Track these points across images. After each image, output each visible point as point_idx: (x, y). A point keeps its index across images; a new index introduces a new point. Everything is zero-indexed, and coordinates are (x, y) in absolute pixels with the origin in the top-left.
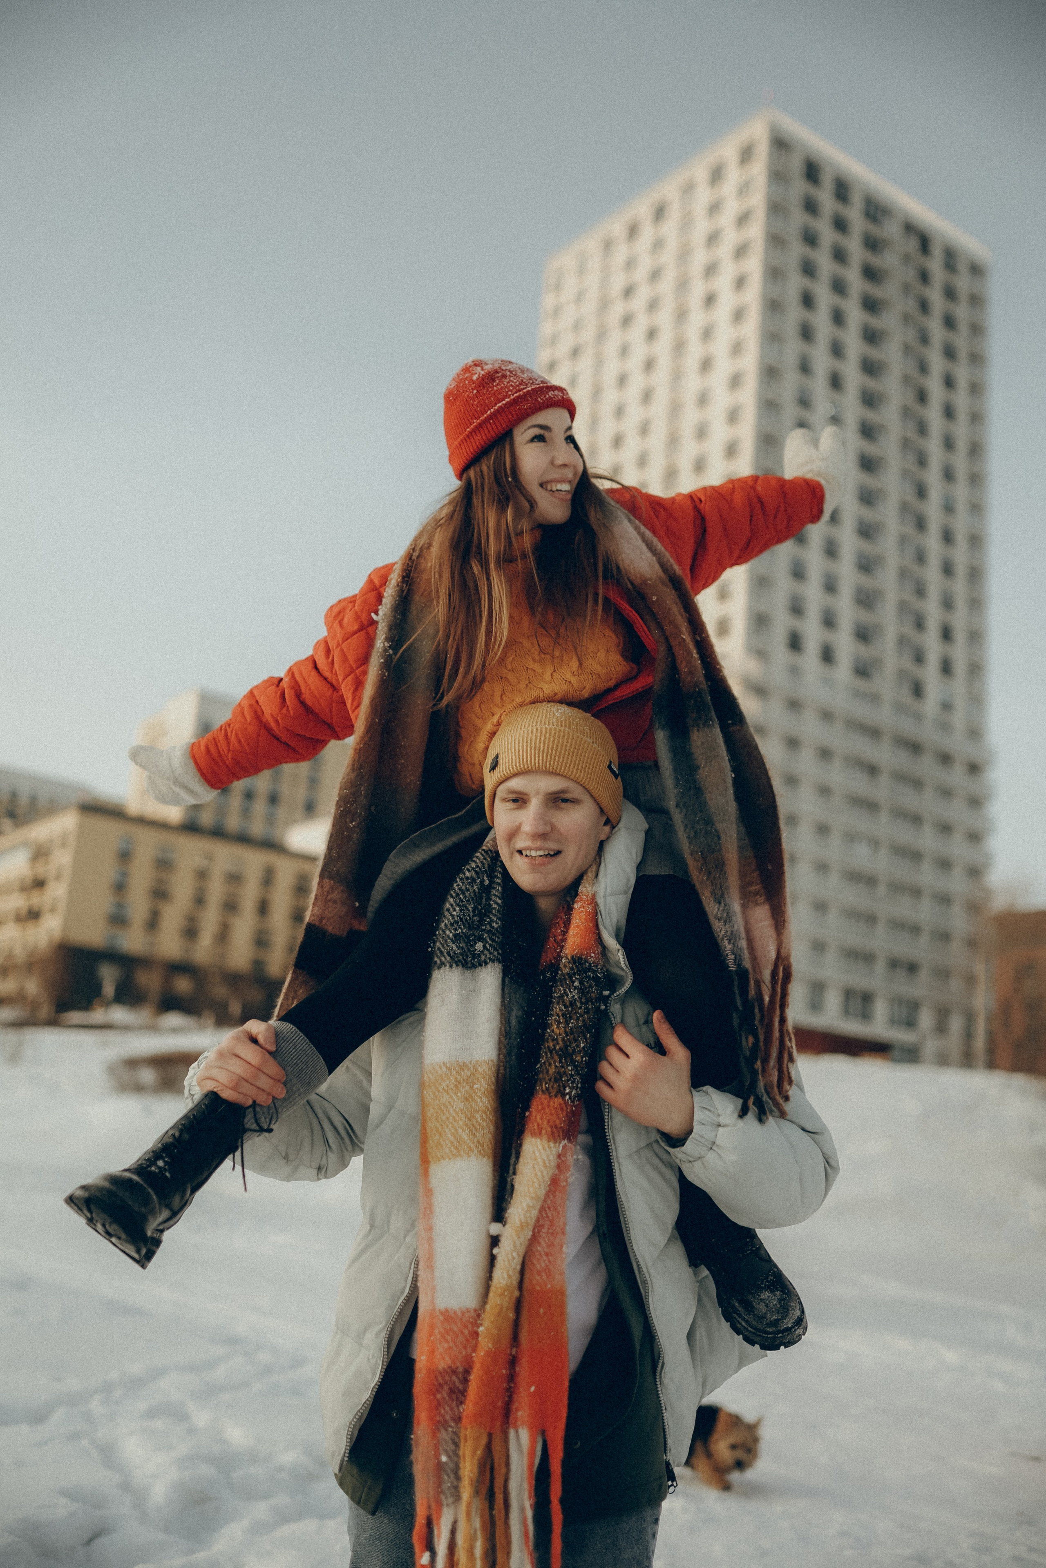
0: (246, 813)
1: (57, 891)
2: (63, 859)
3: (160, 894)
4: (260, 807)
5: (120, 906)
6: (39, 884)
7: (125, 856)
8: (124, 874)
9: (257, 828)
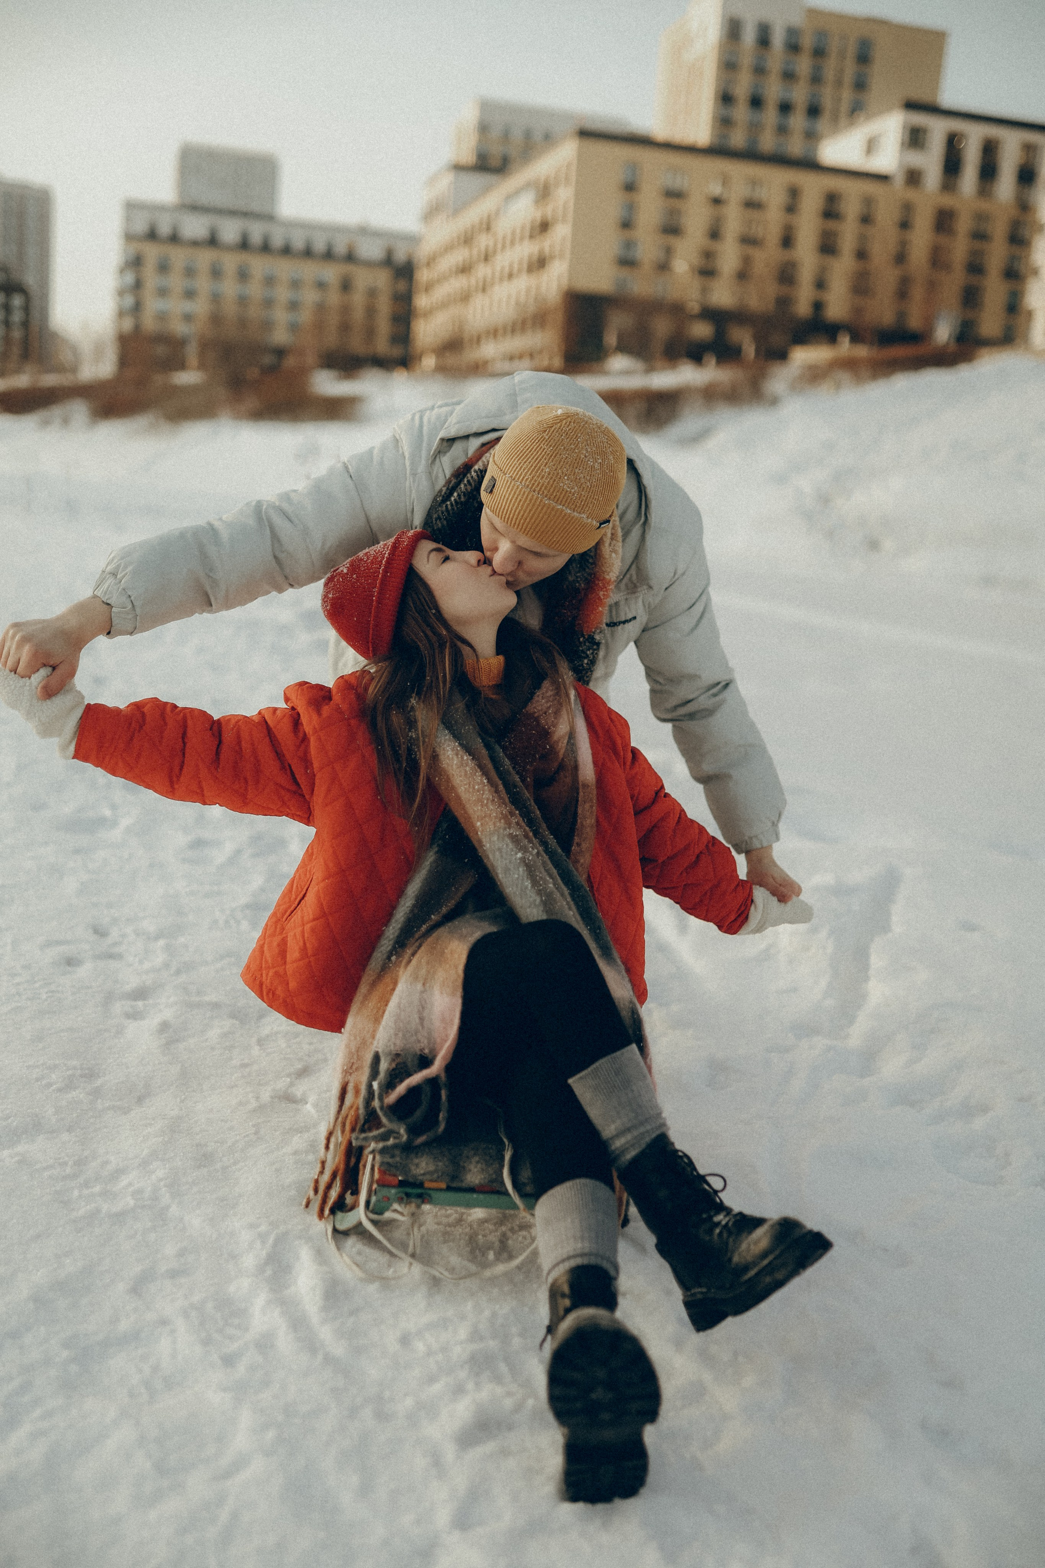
0: (782, 130)
1: (562, 232)
2: (564, 195)
3: (672, 229)
4: (798, 121)
5: (629, 245)
6: (544, 226)
7: (630, 187)
8: (631, 207)
9: (795, 147)
